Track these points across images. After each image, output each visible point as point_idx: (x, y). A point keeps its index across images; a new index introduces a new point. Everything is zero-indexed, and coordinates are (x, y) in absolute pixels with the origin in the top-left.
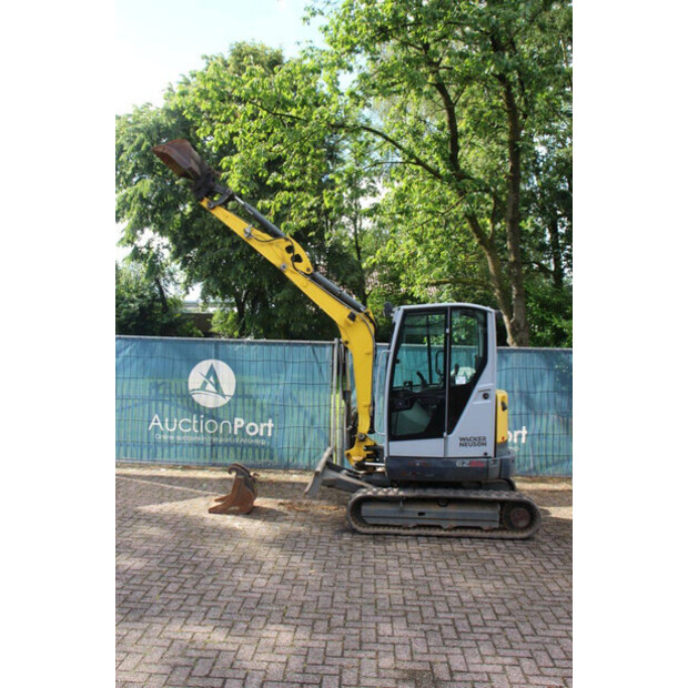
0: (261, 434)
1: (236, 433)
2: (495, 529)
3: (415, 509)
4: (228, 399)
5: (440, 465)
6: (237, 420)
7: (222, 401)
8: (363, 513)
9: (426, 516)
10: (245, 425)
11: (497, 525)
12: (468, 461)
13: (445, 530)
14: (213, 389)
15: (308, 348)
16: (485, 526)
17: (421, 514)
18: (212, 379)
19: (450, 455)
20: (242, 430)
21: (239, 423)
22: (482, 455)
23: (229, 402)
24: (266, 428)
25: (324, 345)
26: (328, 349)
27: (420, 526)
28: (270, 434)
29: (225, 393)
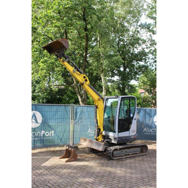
0: (50, 135)
1: (42, 136)
2: (140, 153)
3: (124, 151)
4: (40, 124)
5: (128, 138)
6: (42, 131)
7: (38, 125)
8: (114, 154)
9: (127, 152)
10: (45, 133)
11: (140, 152)
12: (133, 136)
13: (131, 155)
14: (35, 121)
15: (64, 107)
16: (137, 153)
17: (126, 152)
18: (34, 118)
19: (130, 135)
20: (44, 135)
21: (43, 132)
22: (134, 135)
23: (39, 126)
24: (51, 133)
25: (68, 106)
26: (69, 107)
27: (125, 155)
28: (53, 135)
29: (39, 122)
